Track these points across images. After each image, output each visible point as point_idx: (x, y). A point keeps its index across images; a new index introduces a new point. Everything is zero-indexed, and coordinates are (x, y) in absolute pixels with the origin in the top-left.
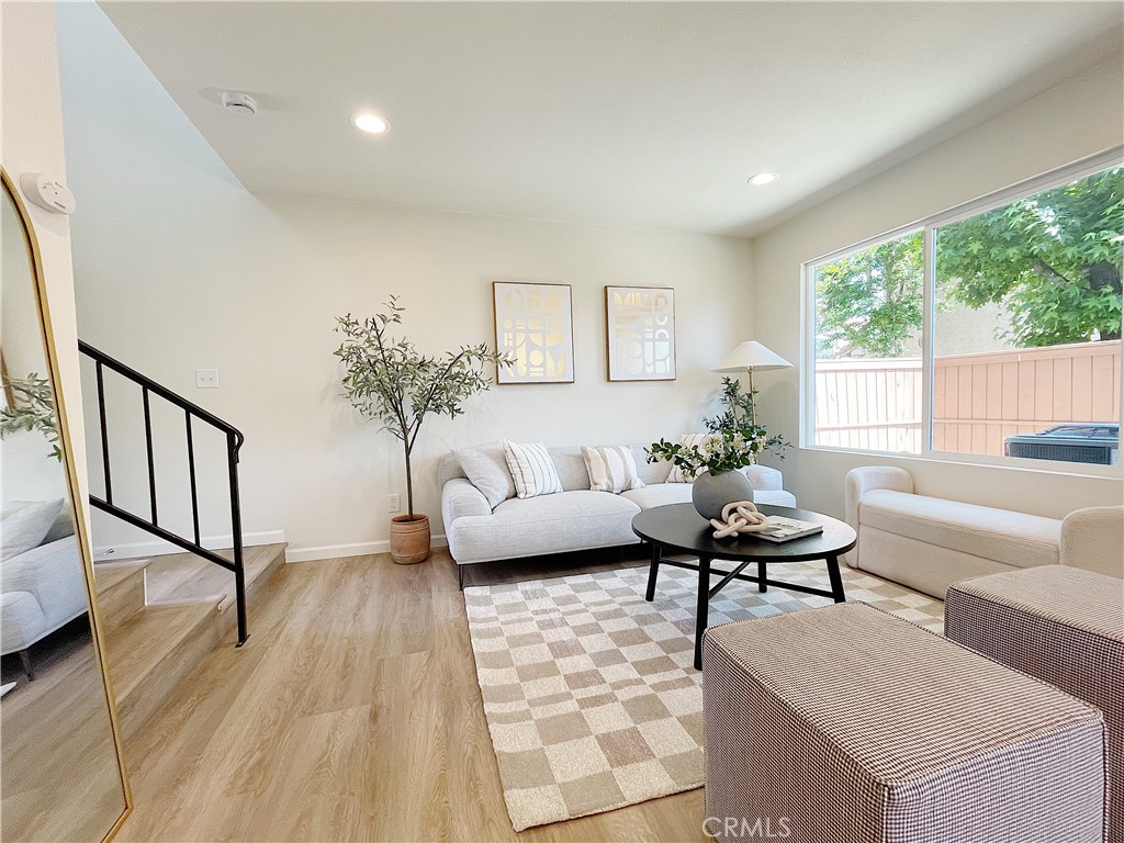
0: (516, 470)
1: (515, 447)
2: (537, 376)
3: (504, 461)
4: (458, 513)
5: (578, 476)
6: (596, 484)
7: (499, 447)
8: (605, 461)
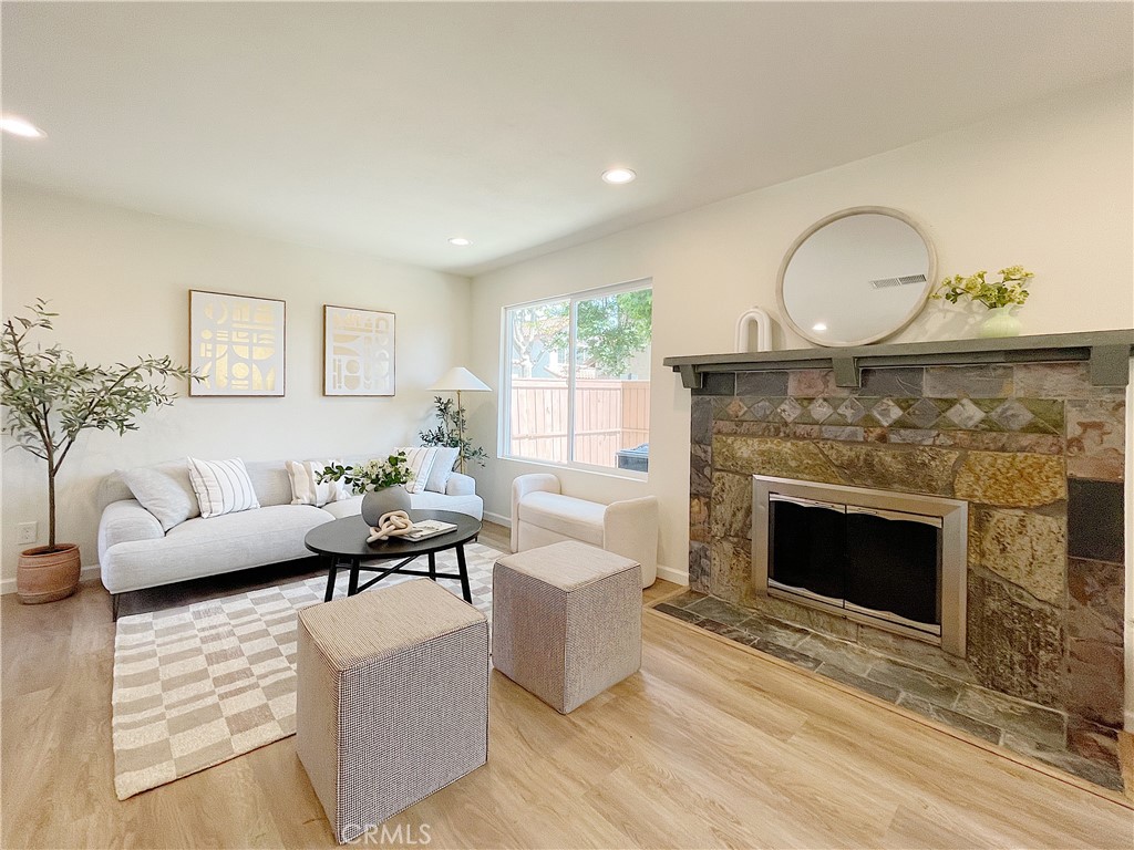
0: (201, 489)
1: (201, 464)
2: (240, 388)
3: (186, 480)
4: (117, 538)
5: (279, 490)
6: (298, 498)
7: (180, 465)
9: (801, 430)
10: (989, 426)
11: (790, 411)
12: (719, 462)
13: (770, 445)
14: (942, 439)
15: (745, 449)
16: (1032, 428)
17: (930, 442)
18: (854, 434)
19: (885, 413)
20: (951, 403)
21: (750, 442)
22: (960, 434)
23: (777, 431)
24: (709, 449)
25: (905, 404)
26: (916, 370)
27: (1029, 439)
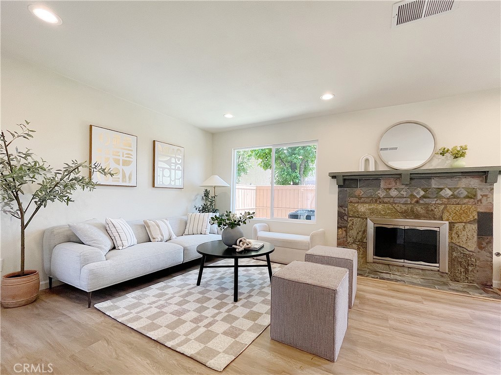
0: (115, 234)
1: (113, 221)
5: (143, 236)
6: (154, 238)
7: (102, 222)
8: (159, 227)
9: (386, 200)
10: (454, 196)
11: (381, 194)
12: (351, 213)
13: (373, 206)
14: (439, 202)
15: (362, 208)
16: (467, 197)
17: (434, 202)
18: (407, 201)
19: (418, 193)
20: (441, 189)
21: (365, 205)
22: (444, 200)
23: (376, 201)
24: (346, 209)
25: (425, 190)
26: (430, 178)
27: (466, 201)
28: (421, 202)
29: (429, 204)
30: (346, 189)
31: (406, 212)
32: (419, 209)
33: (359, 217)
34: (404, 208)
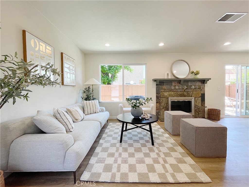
9: (174, 90)
10: (195, 88)
11: (173, 88)
12: (162, 96)
13: (170, 93)
14: (191, 90)
15: (166, 94)
16: (198, 89)
17: (189, 91)
18: (181, 90)
19: (185, 87)
20: (192, 86)
21: (167, 93)
22: (192, 90)
23: (171, 91)
24: (160, 94)
25: (187, 86)
26: (188, 82)
27: (198, 90)
28: (186, 91)
29: (188, 91)
30: (159, 86)
31: (181, 94)
32: (185, 93)
33: (165, 98)
34: (181, 93)
